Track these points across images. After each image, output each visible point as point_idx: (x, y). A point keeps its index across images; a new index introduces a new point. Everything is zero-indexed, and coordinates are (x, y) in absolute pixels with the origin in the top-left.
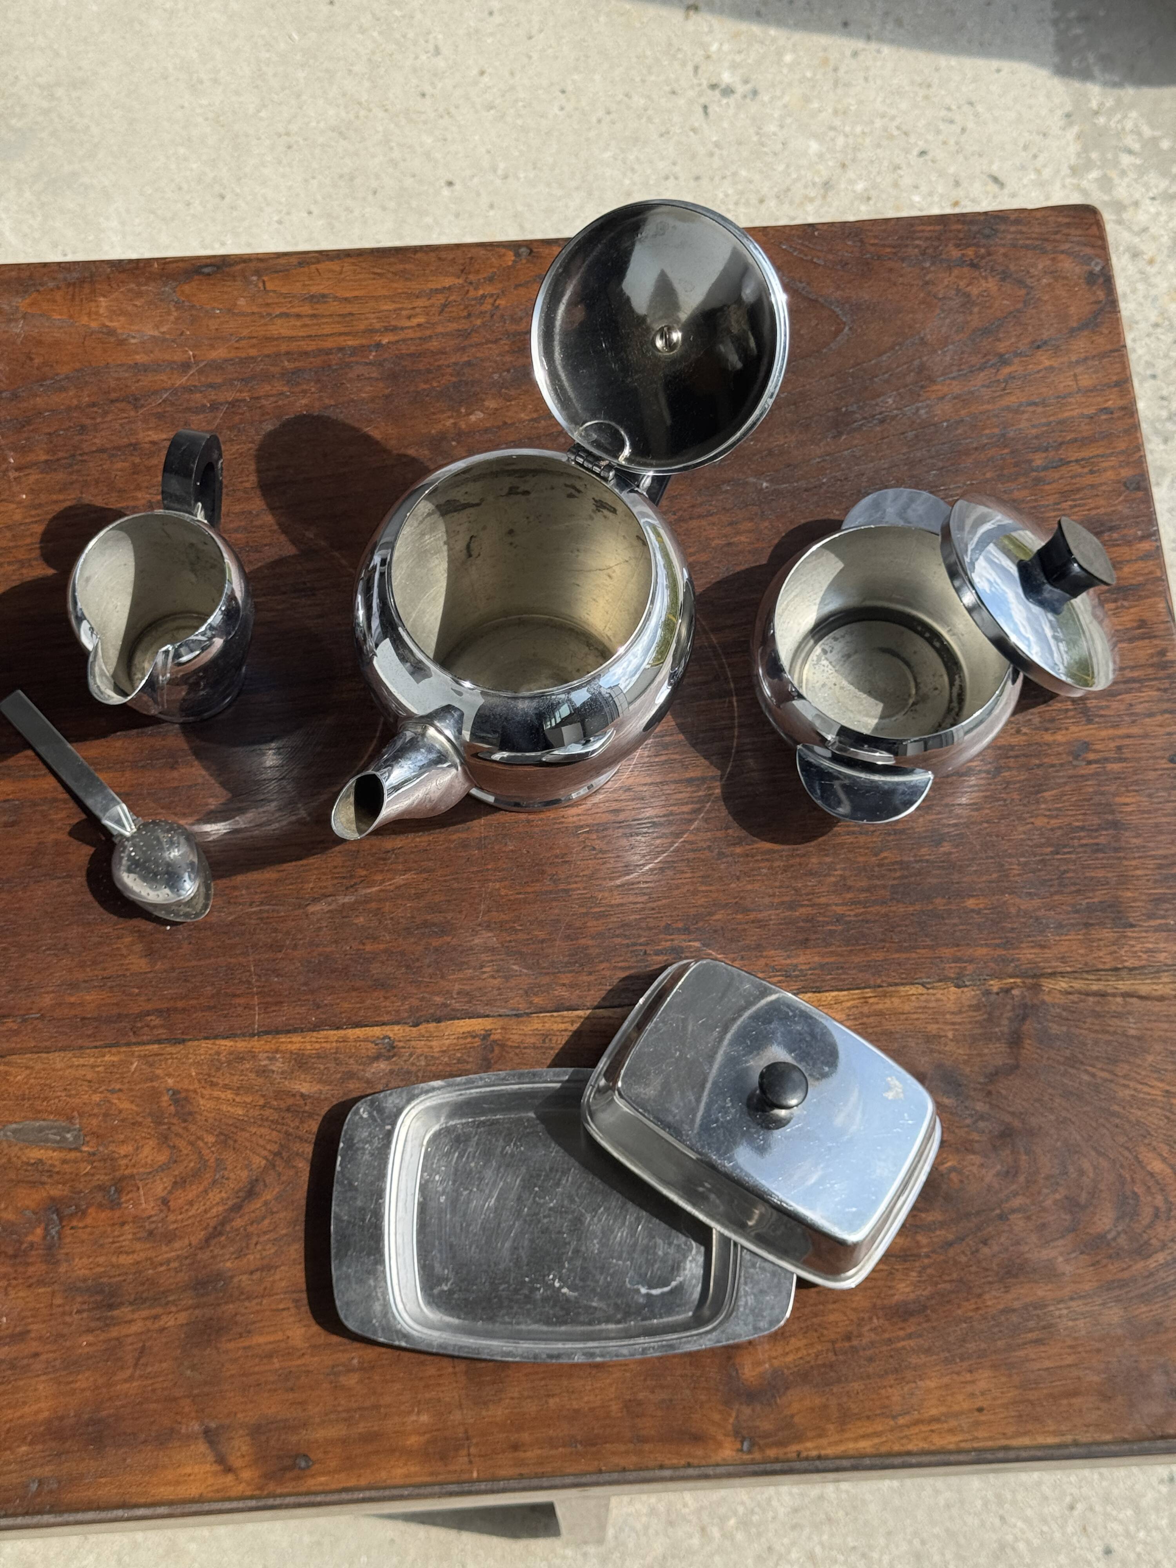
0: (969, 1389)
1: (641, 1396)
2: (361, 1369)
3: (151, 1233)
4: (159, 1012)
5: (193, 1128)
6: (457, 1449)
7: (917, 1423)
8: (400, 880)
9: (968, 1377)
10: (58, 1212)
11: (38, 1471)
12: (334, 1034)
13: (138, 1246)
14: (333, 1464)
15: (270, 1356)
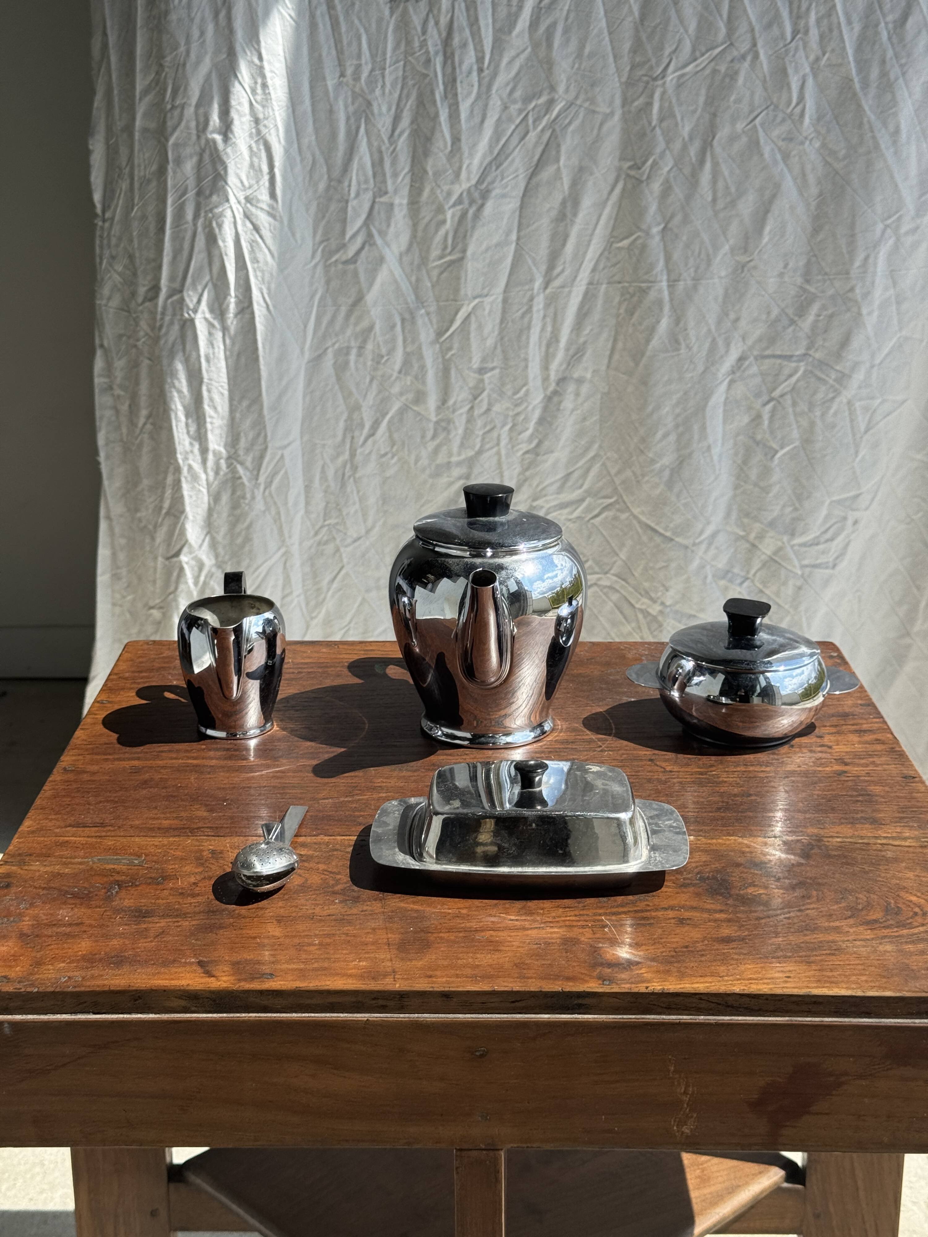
0: (778, 969)
1: (527, 962)
2: (320, 944)
3: (182, 894)
4: (211, 828)
5: (222, 862)
6: (385, 975)
7: (738, 980)
8: (384, 795)
9: (778, 965)
10: (119, 885)
11: (69, 974)
12: (327, 838)
13: (171, 897)
14: (290, 978)
15: (255, 938)
